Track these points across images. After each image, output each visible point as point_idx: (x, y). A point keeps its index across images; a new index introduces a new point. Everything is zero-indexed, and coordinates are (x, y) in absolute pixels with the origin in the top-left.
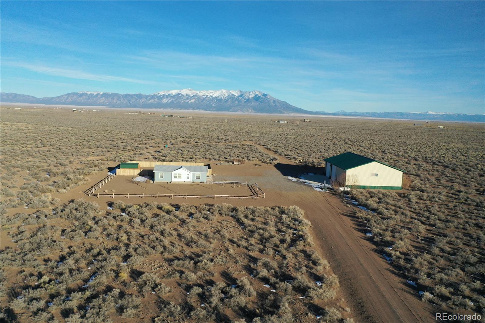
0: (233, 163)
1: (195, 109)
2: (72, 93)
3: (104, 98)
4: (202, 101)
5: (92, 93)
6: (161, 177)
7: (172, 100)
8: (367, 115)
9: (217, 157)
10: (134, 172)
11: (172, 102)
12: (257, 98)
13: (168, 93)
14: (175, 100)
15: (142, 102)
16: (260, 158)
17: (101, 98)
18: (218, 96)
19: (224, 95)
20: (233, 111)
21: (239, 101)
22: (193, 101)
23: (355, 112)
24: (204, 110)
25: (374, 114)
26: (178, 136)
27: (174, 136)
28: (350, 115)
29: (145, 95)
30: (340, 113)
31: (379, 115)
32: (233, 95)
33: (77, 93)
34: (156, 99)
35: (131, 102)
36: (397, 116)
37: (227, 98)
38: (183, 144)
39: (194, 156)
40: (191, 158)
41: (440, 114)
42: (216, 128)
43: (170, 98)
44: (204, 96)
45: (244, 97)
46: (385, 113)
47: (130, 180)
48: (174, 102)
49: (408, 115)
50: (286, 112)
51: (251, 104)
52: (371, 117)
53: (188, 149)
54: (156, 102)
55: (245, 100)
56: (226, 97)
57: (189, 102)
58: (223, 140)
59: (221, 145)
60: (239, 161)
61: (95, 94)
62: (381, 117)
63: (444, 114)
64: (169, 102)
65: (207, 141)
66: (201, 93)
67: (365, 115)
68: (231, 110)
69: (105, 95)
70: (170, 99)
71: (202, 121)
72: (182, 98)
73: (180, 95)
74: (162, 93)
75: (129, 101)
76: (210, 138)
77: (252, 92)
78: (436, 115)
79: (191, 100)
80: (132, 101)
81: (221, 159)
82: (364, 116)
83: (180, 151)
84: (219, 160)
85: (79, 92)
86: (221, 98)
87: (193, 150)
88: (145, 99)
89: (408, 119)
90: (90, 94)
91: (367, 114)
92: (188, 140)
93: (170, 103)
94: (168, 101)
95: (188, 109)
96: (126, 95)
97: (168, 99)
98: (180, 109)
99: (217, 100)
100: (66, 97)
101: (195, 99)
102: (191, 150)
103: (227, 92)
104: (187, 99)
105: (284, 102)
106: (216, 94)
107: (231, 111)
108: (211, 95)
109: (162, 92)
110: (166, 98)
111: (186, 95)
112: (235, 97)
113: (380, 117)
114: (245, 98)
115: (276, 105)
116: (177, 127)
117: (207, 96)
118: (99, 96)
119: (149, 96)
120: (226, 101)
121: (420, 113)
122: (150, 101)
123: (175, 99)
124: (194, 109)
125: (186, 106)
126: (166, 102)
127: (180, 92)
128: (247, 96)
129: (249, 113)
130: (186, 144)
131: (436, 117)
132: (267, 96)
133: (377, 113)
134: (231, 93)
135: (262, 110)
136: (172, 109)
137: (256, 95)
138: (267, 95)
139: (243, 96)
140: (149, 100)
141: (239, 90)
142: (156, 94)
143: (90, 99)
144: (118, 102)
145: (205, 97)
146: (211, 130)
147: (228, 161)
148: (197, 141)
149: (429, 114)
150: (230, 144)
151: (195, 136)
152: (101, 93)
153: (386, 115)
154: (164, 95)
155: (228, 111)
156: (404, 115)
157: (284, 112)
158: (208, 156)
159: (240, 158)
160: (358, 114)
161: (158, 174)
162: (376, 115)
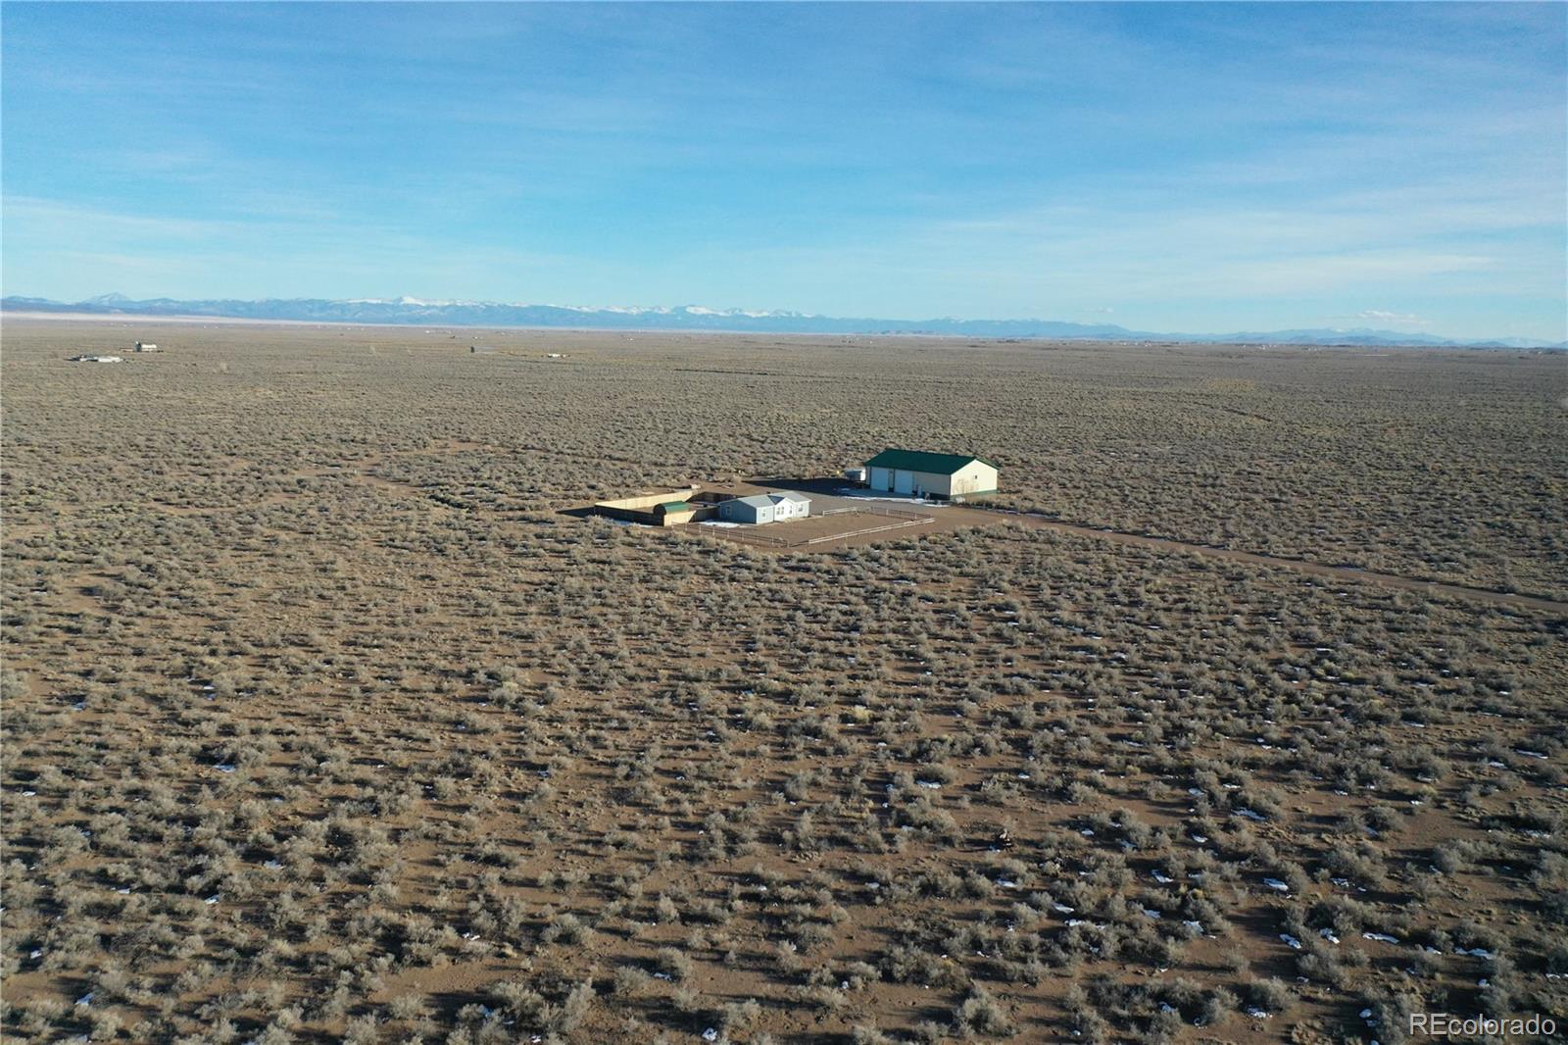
6: (764, 515)
8: (211, 310)
23: (165, 300)
25: (232, 308)
28: (148, 309)
31: (250, 309)
36: (311, 311)
41: (438, 304)
49: (345, 308)
62: (264, 318)
63: (450, 306)
67: (201, 310)
78: (428, 307)
82: (200, 314)
89: (348, 321)
113: (258, 318)
121: (380, 302)
131: (428, 312)
133: (244, 304)
149: (407, 305)
153: (275, 308)
156: (331, 308)
161: (760, 511)
162: (241, 309)
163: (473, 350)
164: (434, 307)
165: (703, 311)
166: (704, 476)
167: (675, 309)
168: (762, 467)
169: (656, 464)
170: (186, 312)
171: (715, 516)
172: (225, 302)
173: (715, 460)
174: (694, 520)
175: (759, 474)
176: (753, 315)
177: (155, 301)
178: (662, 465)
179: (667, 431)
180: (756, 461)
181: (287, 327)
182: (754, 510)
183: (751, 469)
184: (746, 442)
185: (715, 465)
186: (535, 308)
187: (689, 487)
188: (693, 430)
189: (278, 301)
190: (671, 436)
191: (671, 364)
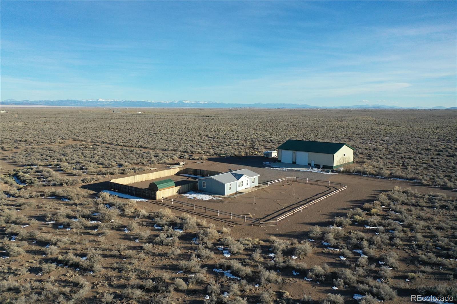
8: (40, 103)
23: (27, 101)
25: (47, 103)
31: (53, 103)
36: (71, 103)
41: (109, 101)
46: (58, 101)
49: (81, 102)
52: (46, 105)
63: (112, 101)
67: (37, 103)
78: (106, 102)
82: (37, 105)
89: (82, 106)
121: (92, 100)
131: (106, 103)
133: (51, 101)
149: (100, 101)
153: (60, 102)
156: (77, 102)
160: (30, 102)
161: (227, 186)
162: (50, 103)
163: (113, 111)
164: (108, 102)
165: (188, 102)
166: (187, 156)
167: (179, 102)
168: (217, 151)
169: (163, 150)
170: (33, 104)
171: (196, 190)
173: (192, 147)
174: (180, 192)
175: (216, 154)
176: (203, 103)
177: (24, 101)
178: (166, 150)
179: (171, 134)
180: (213, 148)
181: (63, 108)
182: (223, 186)
183: (212, 151)
184: (207, 138)
185: (193, 150)
186: (138, 102)
187: (178, 164)
188: (183, 134)
189: (61, 100)
190: (173, 136)
191: (177, 115)
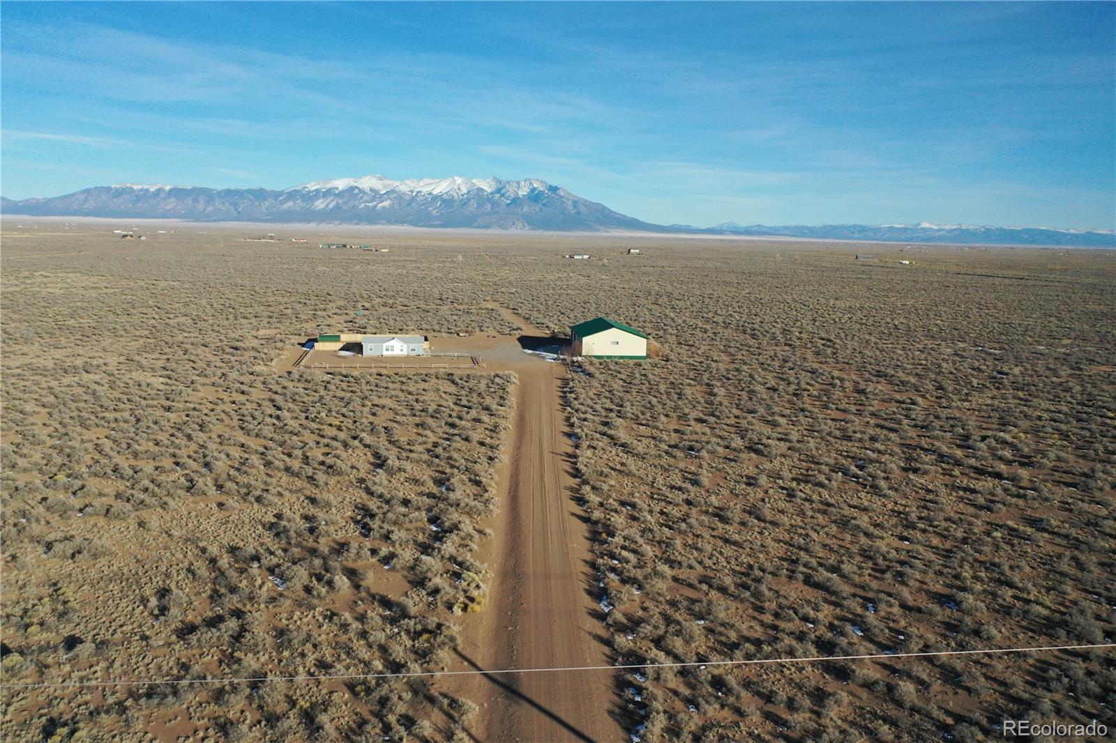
0: (458, 335)
1: (392, 224)
2: (96, 187)
3: (174, 199)
4: (408, 205)
5: (146, 187)
6: (371, 349)
7: (337, 204)
8: (786, 232)
9: (437, 328)
10: (336, 346)
11: (338, 206)
12: (535, 196)
13: (329, 186)
14: (346, 203)
15: (267, 209)
16: (498, 327)
17: (165, 199)
18: (444, 192)
19: (459, 189)
20: (479, 227)
21: (495, 204)
22: (387, 203)
23: (760, 226)
24: (414, 225)
25: (800, 231)
26: (372, 295)
27: (366, 296)
28: (748, 232)
29: (273, 191)
30: (725, 228)
31: (812, 232)
32: (480, 189)
33: (109, 189)
34: (300, 201)
35: (240, 209)
36: (853, 233)
37: (466, 196)
38: (383, 310)
39: (405, 327)
40: (400, 330)
41: (947, 227)
42: (440, 275)
43: (332, 198)
44: (412, 191)
45: (505, 193)
46: (824, 227)
47: (333, 354)
48: (341, 207)
49: (876, 230)
50: (601, 228)
51: (522, 210)
52: (795, 236)
53: (394, 317)
54: (299, 209)
55: (509, 202)
56: (463, 195)
57: (376, 206)
58: (449, 300)
59: (445, 310)
60: (466, 332)
61: (152, 189)
62: (819, 237)
63: (955, 227)
64: (331, 206)
65: (422, 302)
66: (405, 187)
67: (780, 232)
68: (476, 225)
69: (176, 193)
70: (332, 201)
71: (410, 258)
72: (361, 198)
73: (356, 191)
74: (313, 187)
75: (235, 205)
76: (427, 297)
77: (523, 183)
78: (939, 230)
79: (382, 202)
80: (242, 206)
81: (442, 330)
82: (779, 235)
83: (382, 320)
84: (439, 331)
85: (113, 186)
86: (453, 196)
87: (402, 318)
88: (274, 201)
89: (876, 239)
90: (141, 190)
91: (788, 230)
92: (391, 301)
93: (333, 209)
94: (327, 206)
95: (375, 224)
96: (228, 193)
97: (328, 201)
98: (357, 224)
99: (444, 201)
100: (83, 196)
101: (391, 199)
102: (398, 318)
103: (465, 183)
104: (373, 199)
105: (597, 204)
106: (441, 187)
107: (475, 227)
108: (429, 189)
109: (313, 184)
110: (324, 197)
111: (371, 190)
112: (485, 193)
113: (815, 237)
114: (506, 195)
115: (578, 213)
116: (365, 276)
117: (418, 192)
118: (162, 195)
119: (280, 194)
120: (464, 203)
121: (903, 226)
122: (286, 206)
123: (345, 200)
124: (389, 222)
125: (372, 217)
126: (322, 206)
127: (355, 184)
128: (511, 191)
129: (519, 232)
130: (388, 309)
131: (937, 234)
132: (558, 192)
133: (807, 228)
134: (474, 184)
135: (546, 224)
136: (338, 222)
137: (533, 190)
138: (558, 189)
139: (503, 192)
140: (282, 203)
141: (494, 178)
142: (298, 188)
143: (141, 202)
144: (209, 209)
145: (414, 194)
146: (429, 280)
147: (451, 333)
148: (406, 303)
149: (923, 229)
150: (458, 307)
151: (402, 293)
152: (168, 188)
153: (829, 231)
154: (317, 191)
155: (470, 226)
156: (867, 231)
157: (597, 227)
158: (424, 326)
159: (470, 329)
160: (764, 230)
161: (367, 346)
162: (806, 231)
164: (944, 230)
170: (770, 234)
172: (797, 226)
177: (753, 227)
181: (832, 244)
